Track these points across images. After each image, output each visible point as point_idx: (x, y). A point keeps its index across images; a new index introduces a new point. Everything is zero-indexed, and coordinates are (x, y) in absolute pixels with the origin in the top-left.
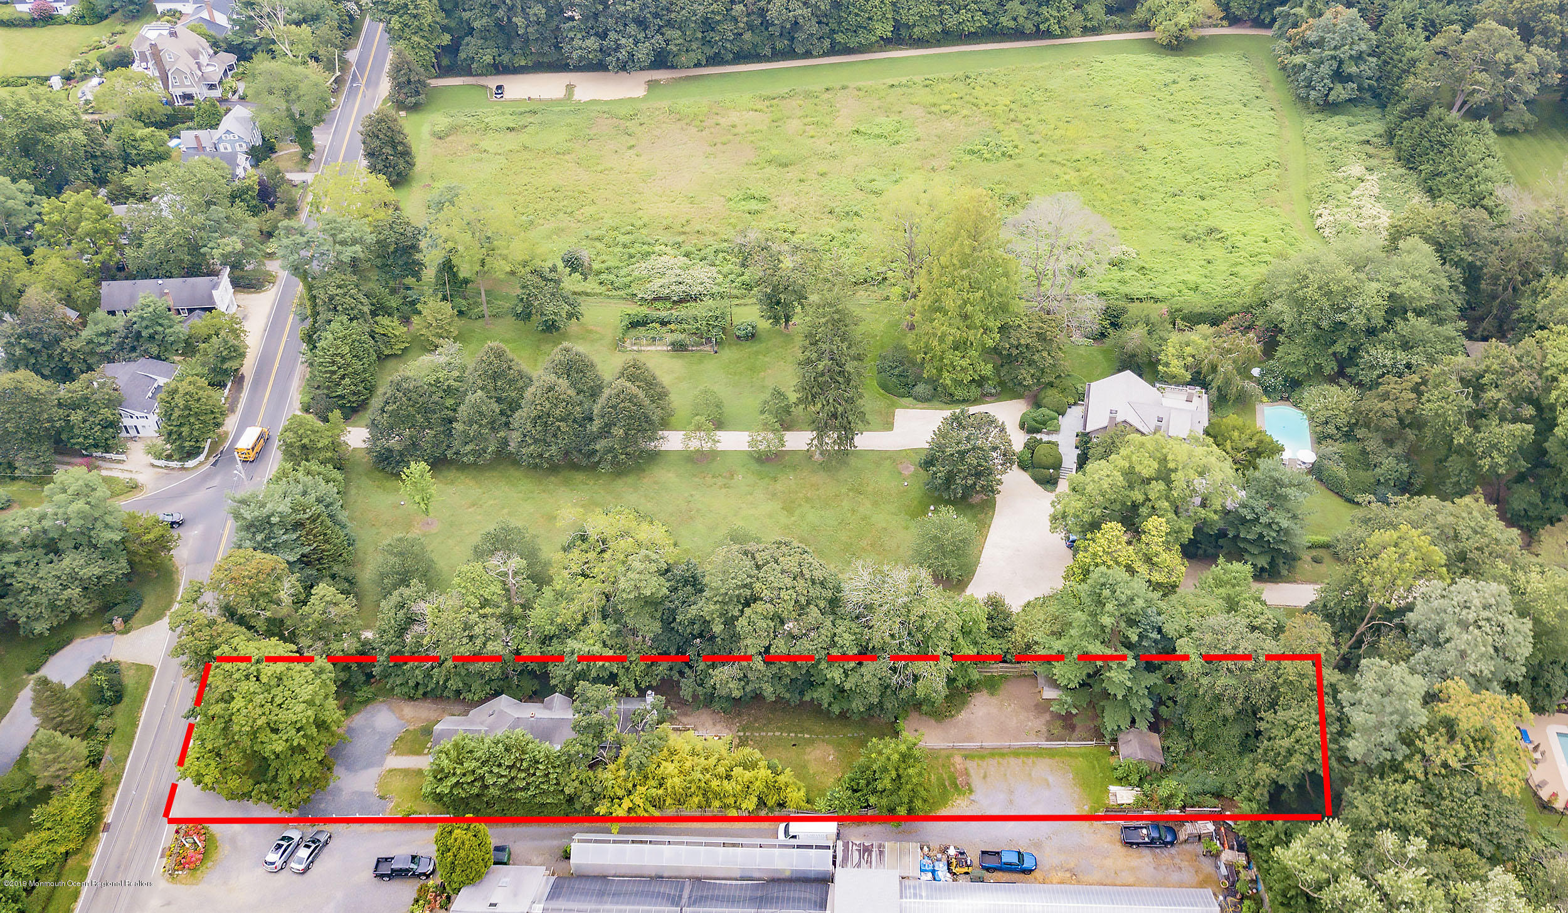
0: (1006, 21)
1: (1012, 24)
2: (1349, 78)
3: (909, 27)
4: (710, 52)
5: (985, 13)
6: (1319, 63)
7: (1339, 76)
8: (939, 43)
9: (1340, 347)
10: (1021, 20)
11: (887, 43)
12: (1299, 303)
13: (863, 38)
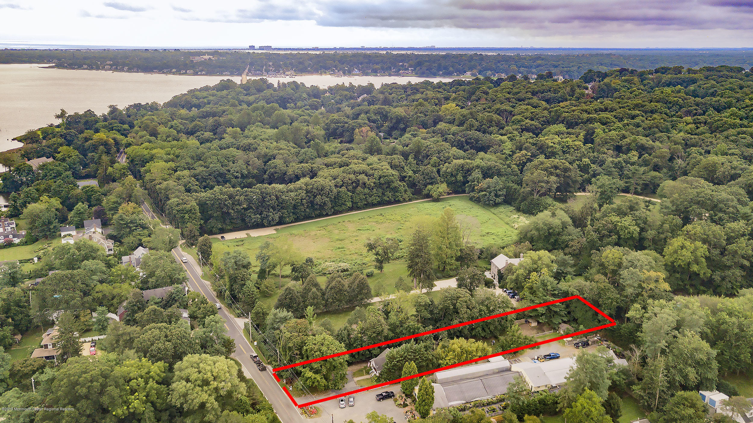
0: (386, 198)
1: (388, 199)
2: (500, 196)
3: (356, 203)
4: (296, 217)
5: (379, 197)
6: (490, 192)
7: (497, 196)
8: (364, 209)
9: (552, 240)
10: (390, 197)
11: (351, 209)
12: (538, 230)
13: (344, 207)
